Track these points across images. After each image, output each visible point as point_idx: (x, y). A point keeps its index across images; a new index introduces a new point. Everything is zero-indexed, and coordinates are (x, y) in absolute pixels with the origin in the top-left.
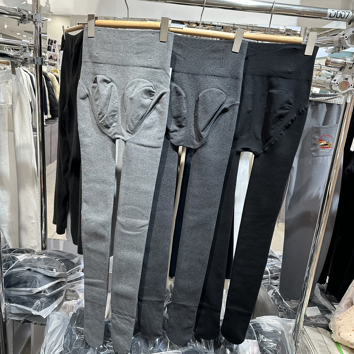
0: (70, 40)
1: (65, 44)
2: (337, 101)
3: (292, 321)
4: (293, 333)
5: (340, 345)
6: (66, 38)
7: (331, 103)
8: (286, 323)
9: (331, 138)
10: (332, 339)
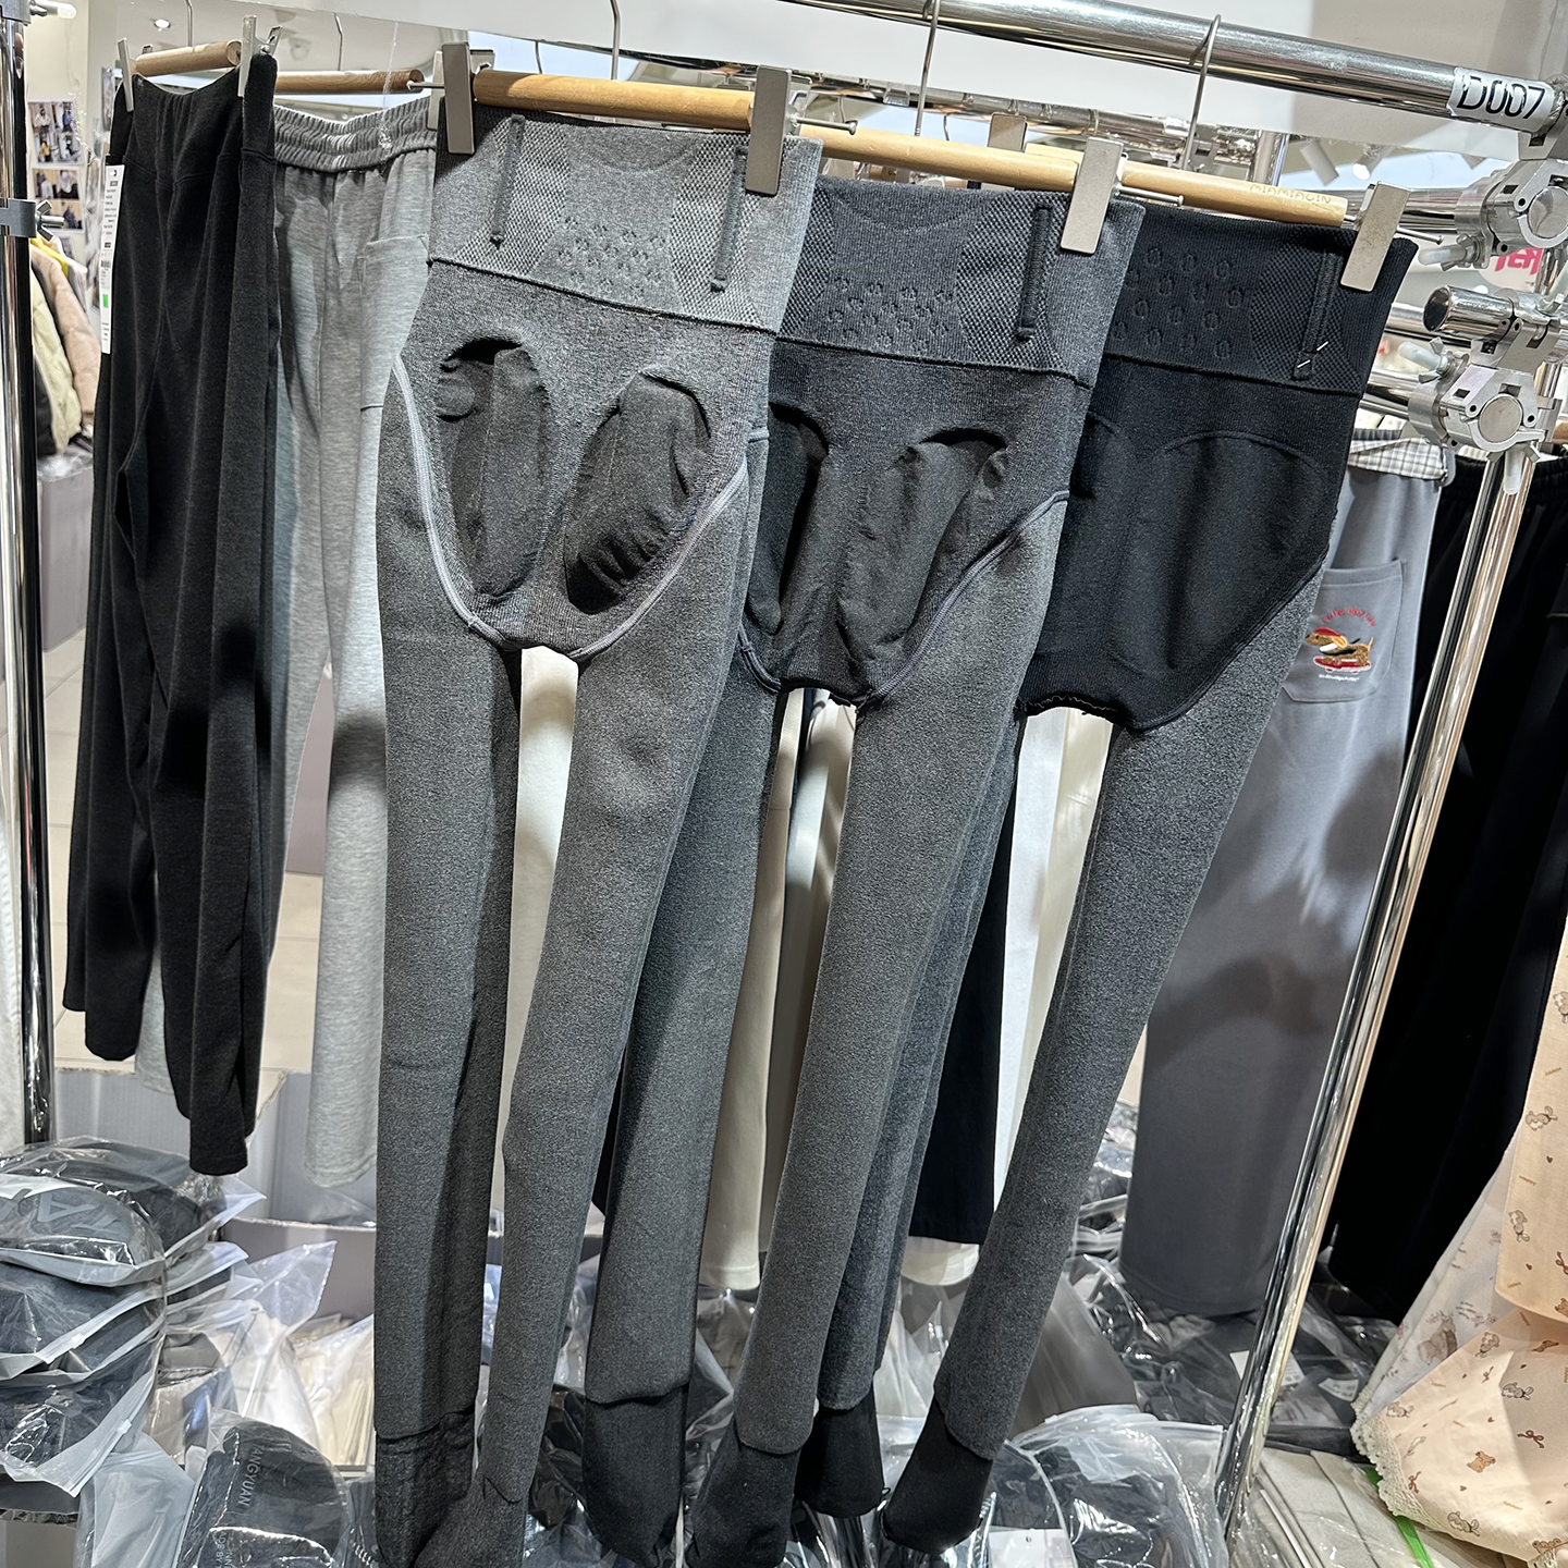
0: (161, 119)
1: (134, 134)
2: (1400, 464)
3: (1211, 1432)
4: (1216, 1488)
5: (1418, 1532)
6: (138, 103)
7: (1375, 468)
8: (1183, 1441)
9: (1369, 624)
10: (1382, 1505)
